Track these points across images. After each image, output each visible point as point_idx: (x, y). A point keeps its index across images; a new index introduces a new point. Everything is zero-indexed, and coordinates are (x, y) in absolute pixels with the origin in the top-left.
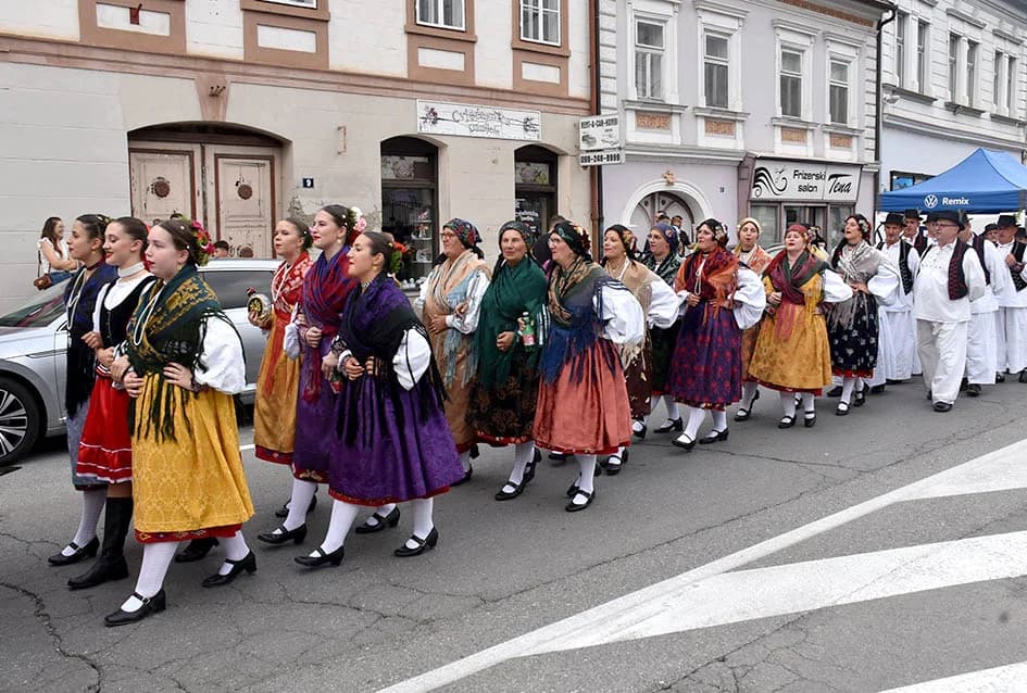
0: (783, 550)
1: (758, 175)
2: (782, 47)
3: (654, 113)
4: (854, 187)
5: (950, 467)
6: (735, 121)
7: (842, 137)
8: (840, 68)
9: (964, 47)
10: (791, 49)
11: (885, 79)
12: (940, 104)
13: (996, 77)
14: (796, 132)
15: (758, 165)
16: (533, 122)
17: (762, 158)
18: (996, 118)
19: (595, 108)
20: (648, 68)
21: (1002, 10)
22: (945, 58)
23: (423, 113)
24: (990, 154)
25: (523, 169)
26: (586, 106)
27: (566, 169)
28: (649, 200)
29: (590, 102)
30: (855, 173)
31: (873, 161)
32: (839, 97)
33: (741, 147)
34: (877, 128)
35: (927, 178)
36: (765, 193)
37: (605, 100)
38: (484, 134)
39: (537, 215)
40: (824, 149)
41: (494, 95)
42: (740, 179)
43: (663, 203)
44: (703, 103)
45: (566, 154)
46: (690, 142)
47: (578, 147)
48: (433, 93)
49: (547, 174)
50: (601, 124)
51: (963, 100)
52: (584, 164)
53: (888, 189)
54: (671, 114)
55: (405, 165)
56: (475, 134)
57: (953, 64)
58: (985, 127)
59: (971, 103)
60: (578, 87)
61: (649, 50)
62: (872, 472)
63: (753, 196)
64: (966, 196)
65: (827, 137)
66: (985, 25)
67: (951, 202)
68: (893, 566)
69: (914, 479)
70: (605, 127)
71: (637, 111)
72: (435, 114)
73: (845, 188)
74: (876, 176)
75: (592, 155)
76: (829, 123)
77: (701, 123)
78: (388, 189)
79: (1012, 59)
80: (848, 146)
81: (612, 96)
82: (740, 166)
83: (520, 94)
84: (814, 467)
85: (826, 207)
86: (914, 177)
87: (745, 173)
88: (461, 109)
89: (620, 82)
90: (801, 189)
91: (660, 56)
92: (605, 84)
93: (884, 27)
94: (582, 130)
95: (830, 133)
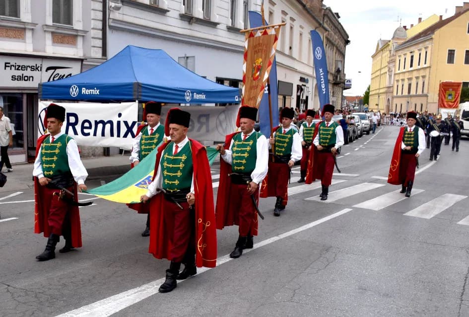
7: (66, 36)
12: (174, 14)
14: (13, 30)
18: (232, 29)
31: (99, 56)
34: (104, 30)
51: (198, 13)
59: (208, 16)
65: (49, 36)
76: (51, 24)
80: (73, 44)
90: (14, 78)
95: (53, 33)
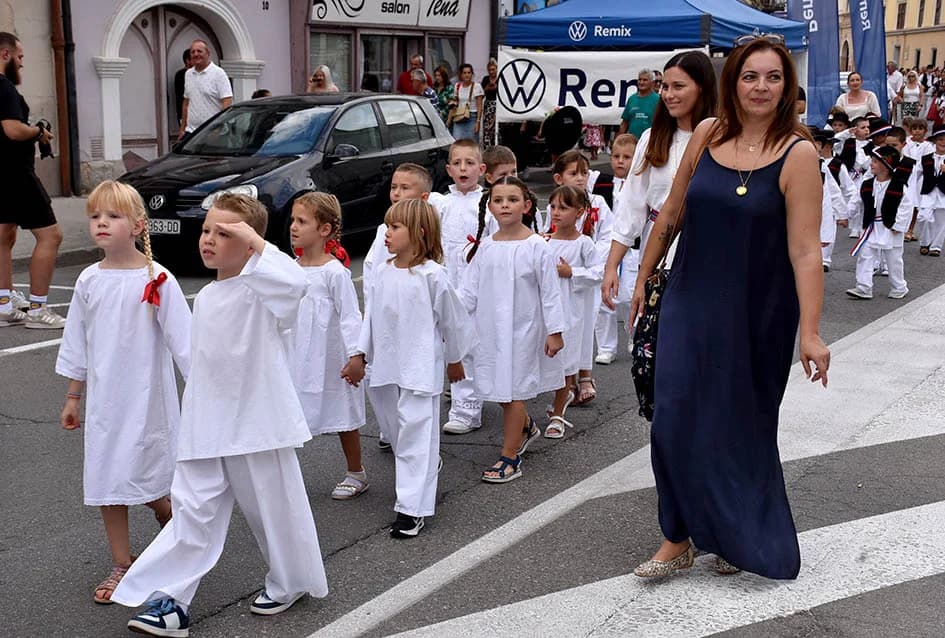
0: (431, 595)
4: (462, 9)
28: (148, 18)
36: (332, 14)
43: (173, 23)
53: (511, 13)
63: (314, 17)
64: (628, 23)
67: (606, 32)
68: (606, 610)
73: (448, 9)
85: (423, 38)
90: (385, 8)
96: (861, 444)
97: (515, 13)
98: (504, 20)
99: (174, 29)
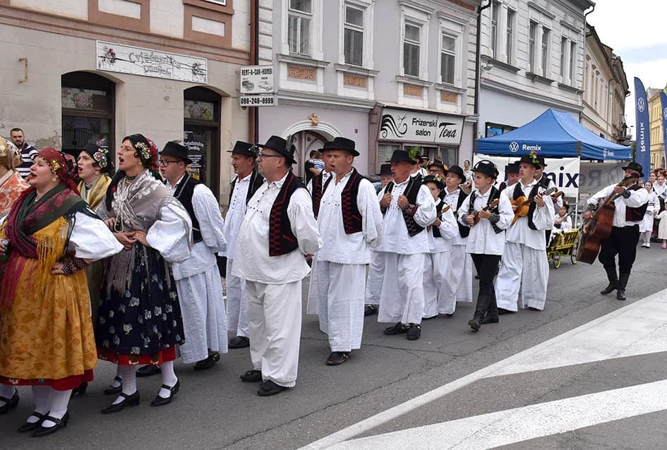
0: (392, 420)
1: (385, 121)
2: (406, 20)
3: (303, 67)
4: (458, 134)
5: (521, 351)
6: (368, 76)
7: (450, 94)
8: (449, 40)
9: (540, 32)
10: (413, 23)
11: (483, 51)
12: (522, 73)
13: (562, 56)
14: (414, 88)
15: (385, 112)
16: (201, 67)
17: (388, 107)
18: (562, 86)
19: (253, 58)
20: (298, 29)
21: (567, 7)
22: (526, 39)
23: (101, 52)
24: (556, 113)
25: (191, 106)
26: (246, 57)
27: (228, 109)
28: (297, 136)
29: (249, 54)
30: (459, 123)
31: (472, 113)
32: (448, 63)
33: (372, 98)
34: (476, 89)
35: (513, 128)
36: (390, 135)
37: (263, 53)
38: (157, 75)
39: (202, 145)
40: (436, 102)
41: (167, 42)
42: (370, 123)
43: (309, 140)
44: (342, 61)
45: (229, 96)
46: (331, 92)
47: (238, 90)
48: (111, 36)
49: (212, 113)
50: (258, 72)
51: (539, 71)
52: (244, 105)
53: (484, 136)
54: (317, 68)
55: (85, 97)
56: (149, 74)
57: (532, 43)
58: (554, 93)
59: (544, 74)
60: (240, 40)
61: (300, 15)
62: (464, 355)
63: (381, 137)
64: (539, 144)
65: (438, 94)
66: (555, 17)
67: (528, 148)
68: (475, 429)
69: (495, 360)
70: (262, 75)
71: (288, 63)
72: (113, 54)
73: (451, 134)
74: (475, 126)
75: (250, 98)
76: (441, 83)
77: (341, 78)
78: (67, 116)
79: (573, 44)
80: (455, 101)
81: (269, 50)
82: (371, 113)
83: (191, 43)
84: (419, 354)
85: (437, 148)
86: (503, 127)
87: (375, 119)
88: (137, 52)
89: (275, 39)
90: (418, 133)
91: (309, 20)
92: (263, 40)
93: (483, 12)
94: (242, 77)
95: (441, 91)
96: (622, 356)
97: (486, 136)
98: (480, 141)
99: (309, 143)
